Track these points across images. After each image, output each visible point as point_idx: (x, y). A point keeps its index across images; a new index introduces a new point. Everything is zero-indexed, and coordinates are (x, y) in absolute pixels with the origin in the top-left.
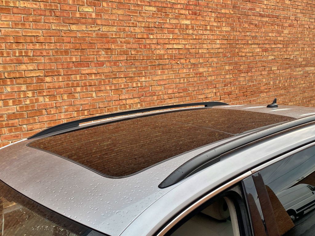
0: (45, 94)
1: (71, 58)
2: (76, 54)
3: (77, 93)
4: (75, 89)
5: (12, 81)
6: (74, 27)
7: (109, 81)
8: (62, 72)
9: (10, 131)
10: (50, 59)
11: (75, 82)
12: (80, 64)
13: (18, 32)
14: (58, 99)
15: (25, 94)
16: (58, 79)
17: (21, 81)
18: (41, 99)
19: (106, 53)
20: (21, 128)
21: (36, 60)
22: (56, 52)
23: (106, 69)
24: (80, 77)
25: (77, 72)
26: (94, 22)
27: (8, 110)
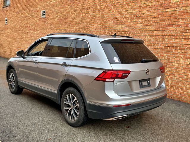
0: (154, 38)
1: (165, 23)
2: (168, 21)
3: (166, 38)
4: (165, 37)
5: (144, 32)
6: (168, 10)
7: (182, 34)
8: (161, 29)
10: (158, 24)
11: (166, 34)
12: (169, 26)
13: (148, 15)
14: (158, 40)
15: (147, 37)
16: (159, 32)
17: (147, 32)
18: (152, 39)
19: (183, 20)
21: (153, 24)
22: (160, 21)
23: (181, 28)
24: (168, 31)
25: (167, 29)
26: (178, 6)
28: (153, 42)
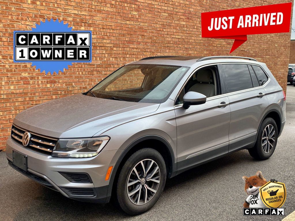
0: (113, 56)
1: (125, 39)
2: (128, 36)
3: (127, 58)
4: (126, 56)
5: (99, 48)
6: (128, 22)
7: (142, 53)
8: (121, 46)
9: (97, 73)
10: (116, 38)
11: (127, 52)
12: (129, 42)
13: (104, 23)
14: (118, 60)
15: (104, 55)
16: (119, 49)
17: (103, 48)
18: (111, 59)
19: (142, 37)
20: (102, 73)
21: (110, 38)
22: (119, 35)
23: (141, 46)
24: (129, 49)
25: (128, 47)
26: (137, 20)
27: (97, 62)
28: (113, 62)
